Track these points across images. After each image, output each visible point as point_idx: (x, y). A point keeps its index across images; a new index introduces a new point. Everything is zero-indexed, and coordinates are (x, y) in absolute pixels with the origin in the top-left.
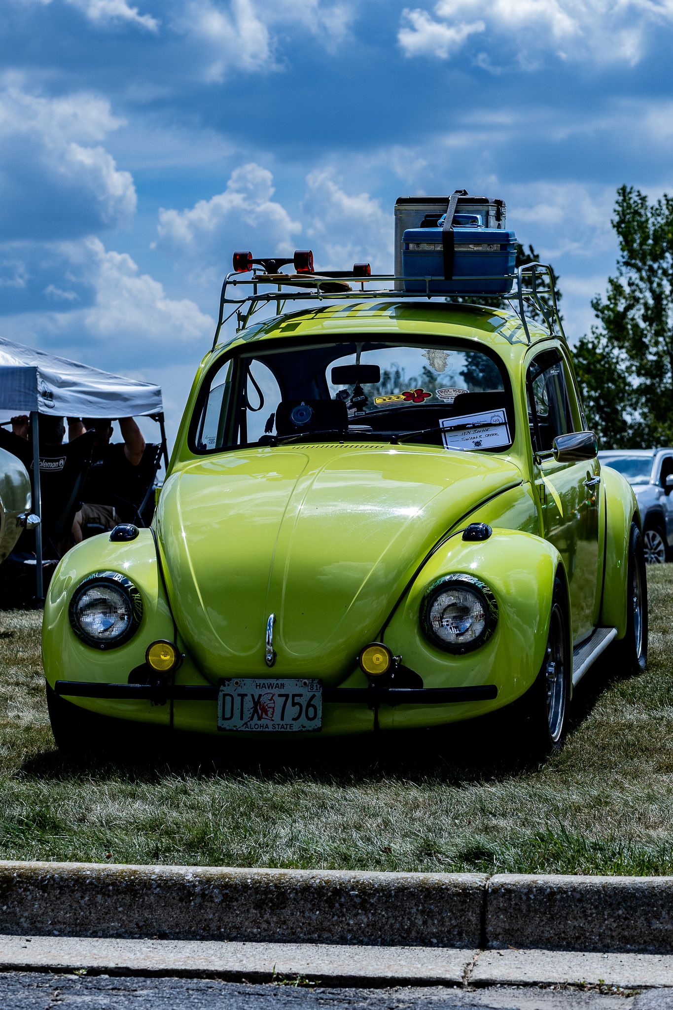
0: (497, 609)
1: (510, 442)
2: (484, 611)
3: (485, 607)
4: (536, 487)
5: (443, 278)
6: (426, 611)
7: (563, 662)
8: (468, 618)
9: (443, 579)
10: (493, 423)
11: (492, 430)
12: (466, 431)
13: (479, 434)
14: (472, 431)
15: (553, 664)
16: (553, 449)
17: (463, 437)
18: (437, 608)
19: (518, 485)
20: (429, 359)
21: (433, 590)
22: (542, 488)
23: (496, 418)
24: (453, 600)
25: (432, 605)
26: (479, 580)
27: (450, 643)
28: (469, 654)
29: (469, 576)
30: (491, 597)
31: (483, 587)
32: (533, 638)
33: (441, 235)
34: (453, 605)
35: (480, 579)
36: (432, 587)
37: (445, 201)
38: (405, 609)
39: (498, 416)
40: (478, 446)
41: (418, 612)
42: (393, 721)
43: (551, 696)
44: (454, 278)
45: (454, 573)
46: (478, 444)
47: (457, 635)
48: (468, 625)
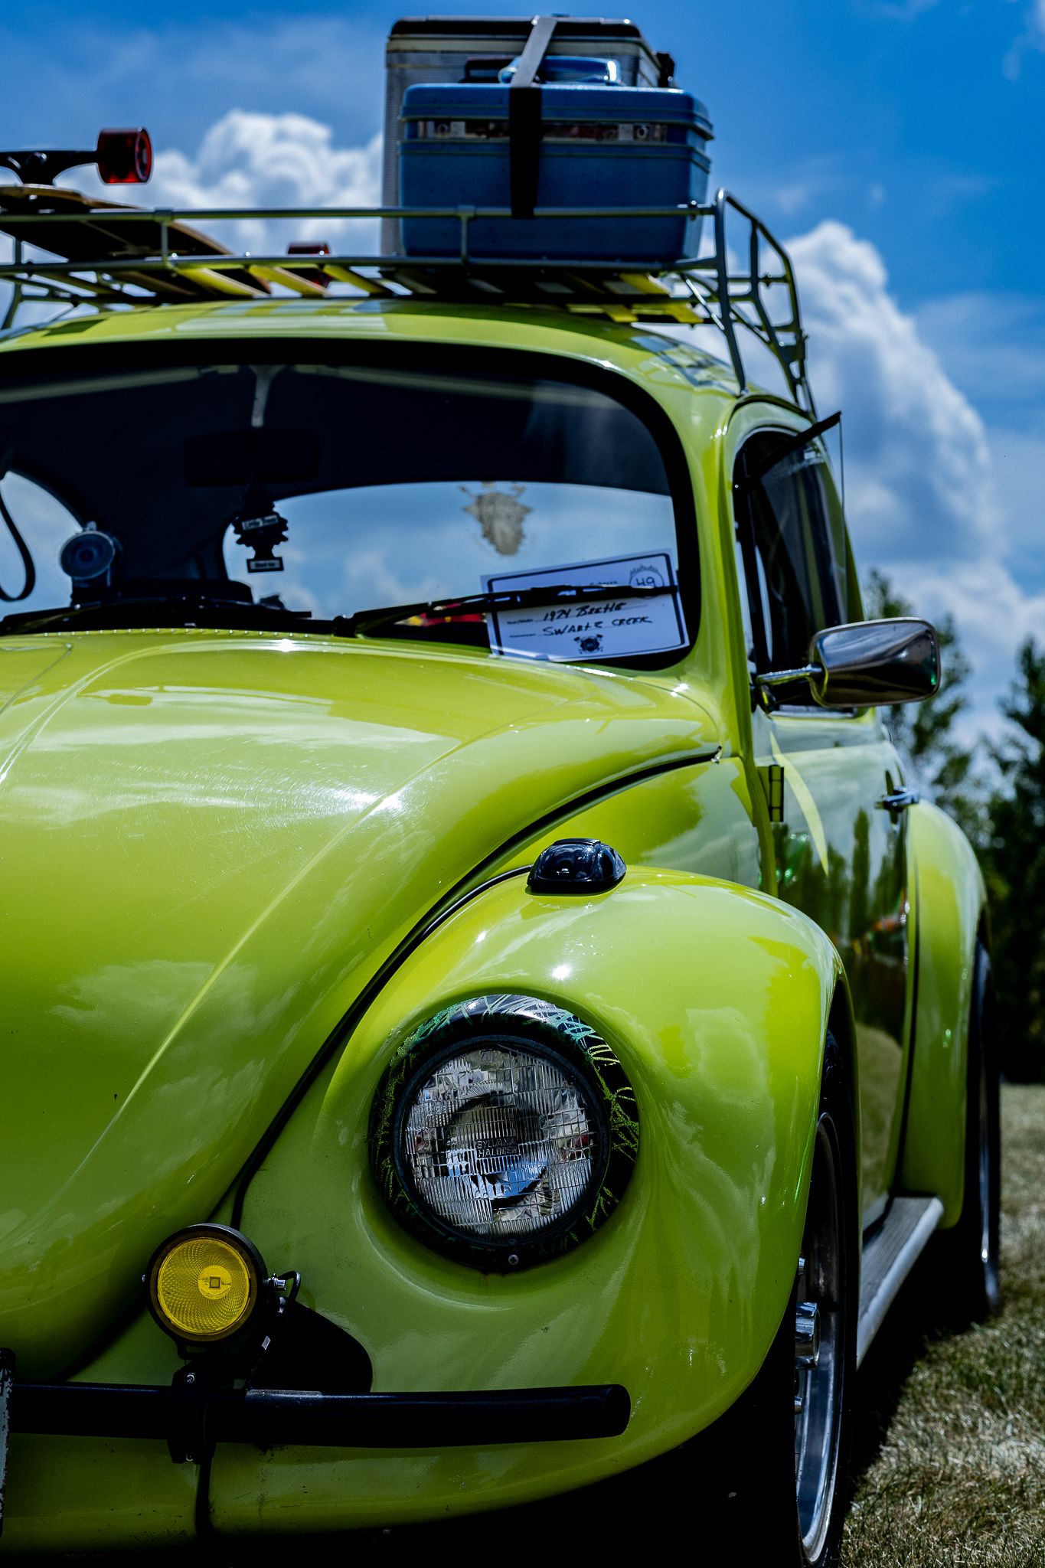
0: (635, 1117)
1: (683, 641)
2: (591, 1126)
3: (596, 1111)
4: (759, 771)
5: (507, 211)
6: (392, 1120)
7: (835, 1298)
8: (535, 1148)
9: (451, 1013)
10: (634, 585)
11: (633, 608)
12: (557, 609)
13: (592, 619)
14: (574, 609)
15: (811, 1307)
16: (809, 667)
17: (548, 623)
18: (429, 1104)
19: (707, 758)
20: (481, 519)
21: (417, 1047)
22: (776, 775)
23: (644, 575)
24: (487, 1082)
25: (414, 1100)
26: (575, 1018)
27: (470, 1232)
28: (535, 1272)
29: (543, 1003)
30: (617, 1076)
31: (590, 1041)
32: (751, 1222)
33: (506, 98)
34: (489, 1099)
35: (581, 1014)
36: (415, 1038)
37: (523, 29)
38: (323, 1112)
39: (651, 569)
40: (591, 649)
41: (366, 1119)
42: (262, 1501)
43: (801, 1411)
44: (538, 211)
45: (493, 991)
46: (590, 644)
47: (497, 1204)
48: (536, 1170)
